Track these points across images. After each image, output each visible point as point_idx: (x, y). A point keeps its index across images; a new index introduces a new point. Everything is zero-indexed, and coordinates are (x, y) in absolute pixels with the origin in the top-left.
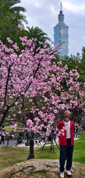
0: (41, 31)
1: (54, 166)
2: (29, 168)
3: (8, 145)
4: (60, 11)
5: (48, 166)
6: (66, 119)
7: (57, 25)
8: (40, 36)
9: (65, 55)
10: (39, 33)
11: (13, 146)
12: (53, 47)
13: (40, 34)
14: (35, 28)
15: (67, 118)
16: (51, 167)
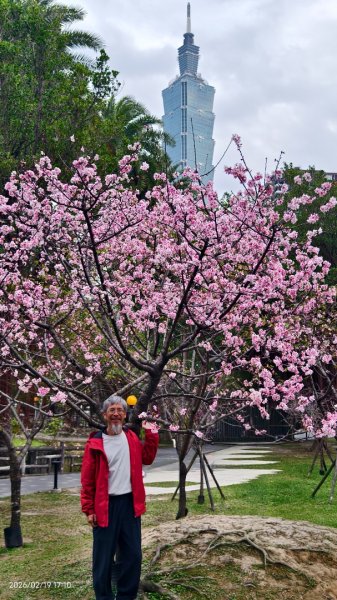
0: (141, 110)
2: (207, 536)
3: (56, 486)
6: (114, 426)
7: (174, 84)
9: (226, 194)
10: (135, 117)
11: (71, 490)
12: (178, 166)
13: (140, 121)
14: (121, 102)
15: (116, 423)
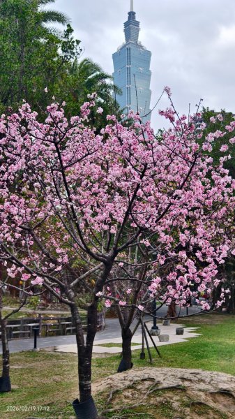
0: (97, 69)
1: (196, 379)
2: (147, 383)
3: (35, 347)
4: (129, 13)
5: (183, 379)
7: (121, 49)
8: (96, 83)
10: (92, 73)
11: (46, 349)
16: (190, 380)
